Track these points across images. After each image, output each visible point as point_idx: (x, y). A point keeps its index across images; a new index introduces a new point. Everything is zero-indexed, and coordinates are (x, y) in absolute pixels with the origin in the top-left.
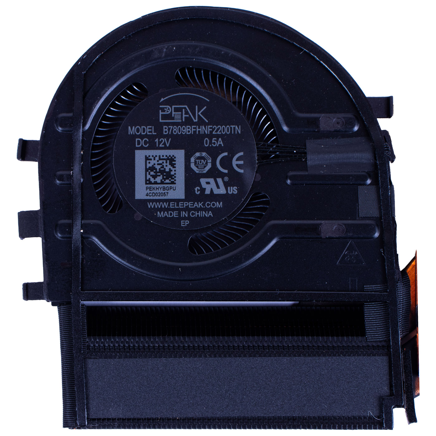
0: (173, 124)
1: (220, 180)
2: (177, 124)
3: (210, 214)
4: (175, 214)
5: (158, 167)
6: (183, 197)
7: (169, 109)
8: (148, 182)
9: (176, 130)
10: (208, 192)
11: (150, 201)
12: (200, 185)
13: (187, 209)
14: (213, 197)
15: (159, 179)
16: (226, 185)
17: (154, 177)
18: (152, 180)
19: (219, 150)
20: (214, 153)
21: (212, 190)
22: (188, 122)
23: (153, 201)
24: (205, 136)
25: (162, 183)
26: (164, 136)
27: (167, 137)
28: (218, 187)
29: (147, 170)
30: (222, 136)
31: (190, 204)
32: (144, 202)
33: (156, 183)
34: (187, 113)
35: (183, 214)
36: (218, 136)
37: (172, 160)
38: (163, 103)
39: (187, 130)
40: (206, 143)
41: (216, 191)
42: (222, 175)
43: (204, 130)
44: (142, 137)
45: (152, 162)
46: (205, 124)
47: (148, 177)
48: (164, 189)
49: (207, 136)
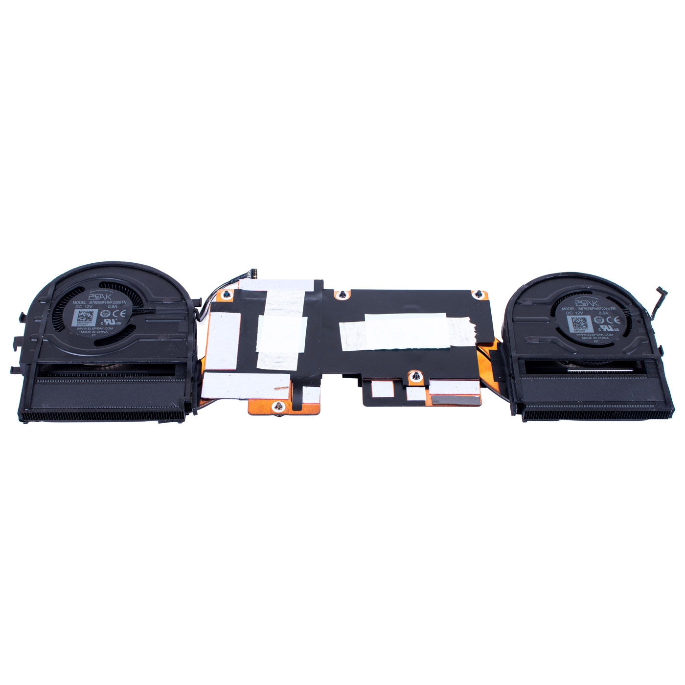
0: (94, 300)
1: (113, 320)
2: (96, 300)
3: (107, 332)
4: (89, 332)
5: (84, 315)
6: (94, 326)
7: (93, 295)
8: (78, 320)
9: (95, 302)
10: (107, 324)
11: (78, 327)
12: (103, 321)
13: (96, 330)
14: (109, 325)
15: (84, 320)
16: (116, 321)
17: (82, 319)
18: (81, 320)
19: (116, 309)
20: (112, 310)
21: (109, 323)
22: (102, 299)
23: (79, 327)
24: (109, 304)
25: (85, 321)
26: (90, 305)
27: (91, 305)
28: (112, 322)
29: (79, 316)
30: (117, 305)
31: (97, 328)
32: (76, 328)
33: (82, 321)
34: (102, 296)
35: (93, 332)
36: (115, 305)
37: (92, 313)
38: (91, 293)
39: (101, 302)
40: (109, 307)
41: (111, 324)
42: (115, 318)
43: (108, 302)
44: (79, 305)
45: (82, 314)
46: (110, 300)
47: (79, 318)
48: (86, 323)
49: (110, 304)
